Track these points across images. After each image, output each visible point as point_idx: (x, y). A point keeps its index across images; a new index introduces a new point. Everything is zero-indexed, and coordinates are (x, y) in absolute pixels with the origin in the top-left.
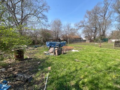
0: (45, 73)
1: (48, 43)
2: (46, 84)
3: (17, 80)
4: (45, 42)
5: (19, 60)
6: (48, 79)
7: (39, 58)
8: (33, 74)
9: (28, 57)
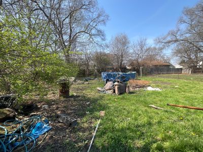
0: (96, 120)
1: (105, 75)
2: (94, 134)
3: (59, 122)
4: (100, 73)
5: (64, 97)
6: (98, 128)
7: (89, 96)
8: (78, 118)
9: (75, 94)
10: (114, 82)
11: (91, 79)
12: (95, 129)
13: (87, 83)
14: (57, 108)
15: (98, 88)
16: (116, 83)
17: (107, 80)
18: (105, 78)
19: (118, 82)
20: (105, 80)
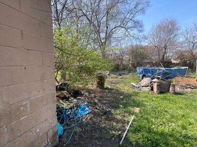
2: (128, 128)
9: (109, 87)
10: (152, 79)
11: (124, 74)
12: (128, 124)
13: (121, 77)
14: (95, 97)
15: (132, 83)
16: (155, 80)
17: (144, 76)
18: (140, 73)
19: (158, 79)
20: (141, 75)
